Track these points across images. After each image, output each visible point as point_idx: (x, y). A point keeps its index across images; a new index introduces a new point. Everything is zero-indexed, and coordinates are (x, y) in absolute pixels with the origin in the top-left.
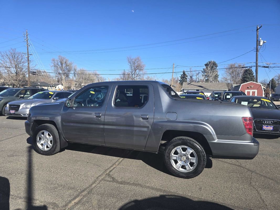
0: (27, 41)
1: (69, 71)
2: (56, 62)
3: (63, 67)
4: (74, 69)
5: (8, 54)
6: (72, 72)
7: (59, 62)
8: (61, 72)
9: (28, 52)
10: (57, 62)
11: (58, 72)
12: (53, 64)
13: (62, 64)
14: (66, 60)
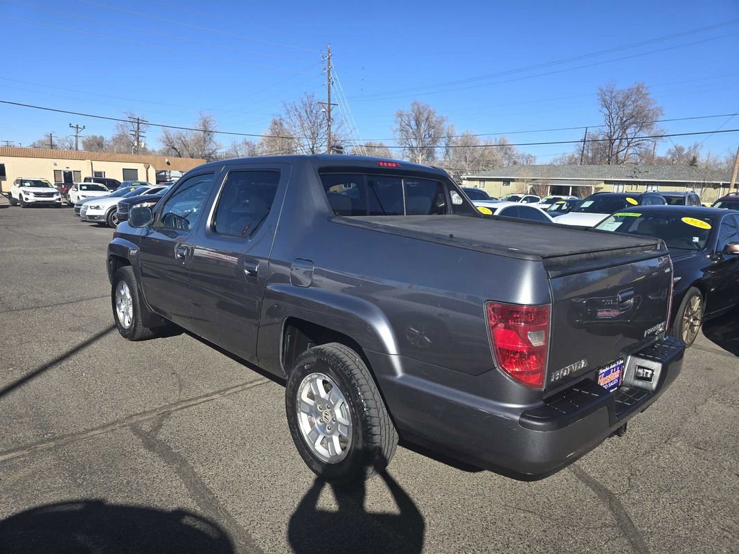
0: (329, 71)
1: (435, 140)
2: (405, 119)
3: (422, 132)
4: (448, 134)
5: (298, 108)
6: (442, 143)
7: (411, 118)
8: (415, 144)
9: (329, 100)
10: (407, 119)
11: (408, 146)
12: (398, 126)
13: (418, 124)
14: (430, 112)
